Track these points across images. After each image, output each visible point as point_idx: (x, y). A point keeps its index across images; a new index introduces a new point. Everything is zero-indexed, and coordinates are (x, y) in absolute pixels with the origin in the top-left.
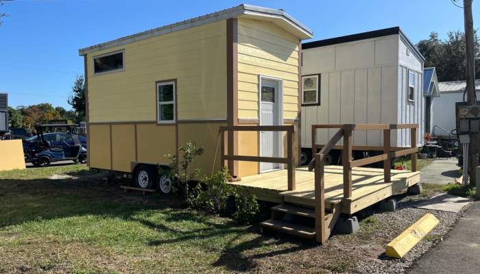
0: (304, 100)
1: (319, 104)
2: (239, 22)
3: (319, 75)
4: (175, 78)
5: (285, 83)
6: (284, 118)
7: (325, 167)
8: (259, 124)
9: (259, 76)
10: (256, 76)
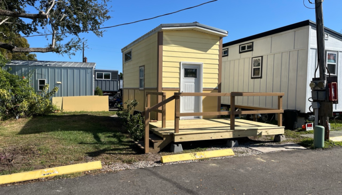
0: (254, 75)
1: (261, 77)
2: (164, 33)
3: (262, 57)
4: (143, 65)
5: (204, 66)
6: (203, 87)
7: (236, 120)
8: (180, 91)
9: (180, 63)
10: (178, 63)
